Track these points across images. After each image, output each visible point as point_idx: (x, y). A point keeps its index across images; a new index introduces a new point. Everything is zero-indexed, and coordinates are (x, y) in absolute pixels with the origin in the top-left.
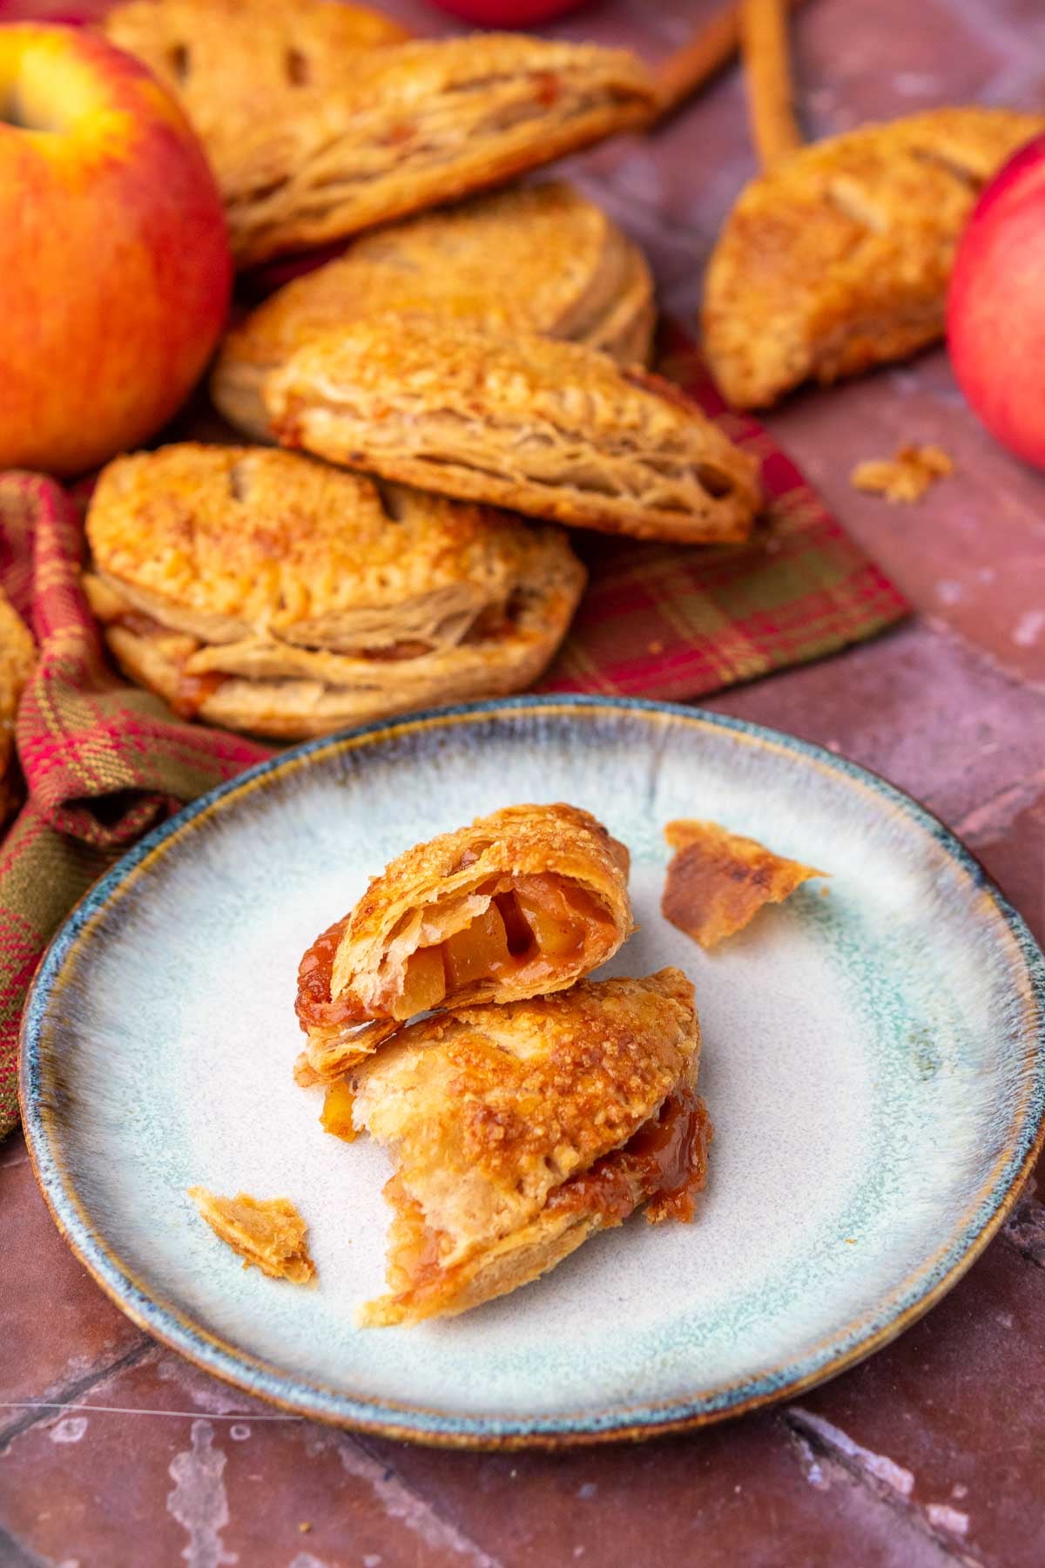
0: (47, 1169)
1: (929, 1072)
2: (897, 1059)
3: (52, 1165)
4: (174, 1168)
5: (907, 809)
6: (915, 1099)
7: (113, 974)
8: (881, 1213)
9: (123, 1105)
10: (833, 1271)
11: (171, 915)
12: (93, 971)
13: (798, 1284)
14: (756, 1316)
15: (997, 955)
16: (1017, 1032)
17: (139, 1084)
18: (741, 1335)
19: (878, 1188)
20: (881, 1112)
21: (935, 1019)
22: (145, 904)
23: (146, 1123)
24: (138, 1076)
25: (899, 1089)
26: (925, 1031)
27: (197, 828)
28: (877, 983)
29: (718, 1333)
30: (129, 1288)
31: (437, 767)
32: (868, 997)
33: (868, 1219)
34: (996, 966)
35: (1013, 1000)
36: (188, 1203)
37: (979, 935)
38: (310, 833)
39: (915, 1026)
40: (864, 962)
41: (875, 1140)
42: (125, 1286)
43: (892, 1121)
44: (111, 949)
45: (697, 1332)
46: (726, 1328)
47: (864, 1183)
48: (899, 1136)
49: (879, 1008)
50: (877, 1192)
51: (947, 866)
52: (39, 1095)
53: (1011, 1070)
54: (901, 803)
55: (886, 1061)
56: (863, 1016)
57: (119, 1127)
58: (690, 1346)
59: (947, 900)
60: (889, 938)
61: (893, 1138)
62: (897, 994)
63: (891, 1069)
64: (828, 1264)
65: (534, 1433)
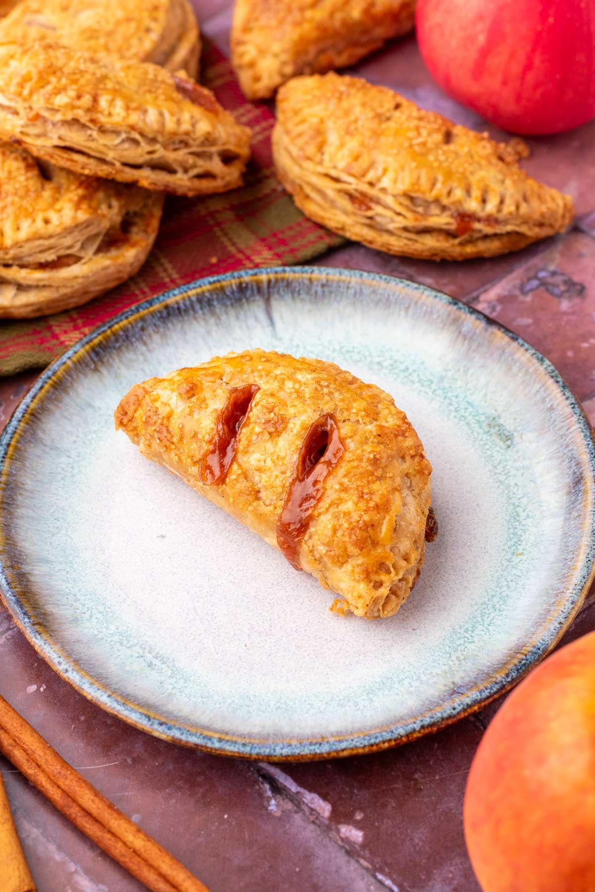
0: (60, 663)
1: (509, 443)
2: (487, 440)
3: (61, 660)
4: (121, 635)
5: (427, 293)
6: (510, 460)
7: (24, 528)
8: (527, 533)
9: (71, 606)
10: (520, 575)
11: (37, 481)
12: (13, 531)
13: (505, 588)
14: (493, 615)
15: (518, 364)
16: (552, 406)
17: (73, 590)
18: (490, 628)
19: (517, 518)
20: (496, 474)
21: (496, 410)
22: (20, 479)
23: (89, 612)
24: (70, 586)
25: (498, 457)
26: (494, 419)
27: (27, 423)
28: (453, 398)
29: (477, 632)
30: (149, 720)
31: (145, 344)
32: (452, 408)
33: (522, 538)
34: (520, 370)
35: (540, 388)
36: (141, 654)
37: (501, 356)
38: (90, 405)
39: (487, 418)
40: (439, 388)
41: (501, 491)
42: (147, 719)
43: (505, 477)
44: (16, 514)
45: (466, 635)
46: (480, 627)
47: (508, 518)
48: (512, 484)
49: (462, 412)
50: (518, 521)
51: (464, 320)
52: (29, 618)
53: (560, 429)
54: (421, 291)
55: (482, 443)
56: (456, 420)
57: (76, 620)
58: (466, 644)
59: (471, 339)
60: (446, 370)
61: (510, 486)
62: (467, 402)
63: (487, 447)
64: (515, 571)
65: (423, 727)
